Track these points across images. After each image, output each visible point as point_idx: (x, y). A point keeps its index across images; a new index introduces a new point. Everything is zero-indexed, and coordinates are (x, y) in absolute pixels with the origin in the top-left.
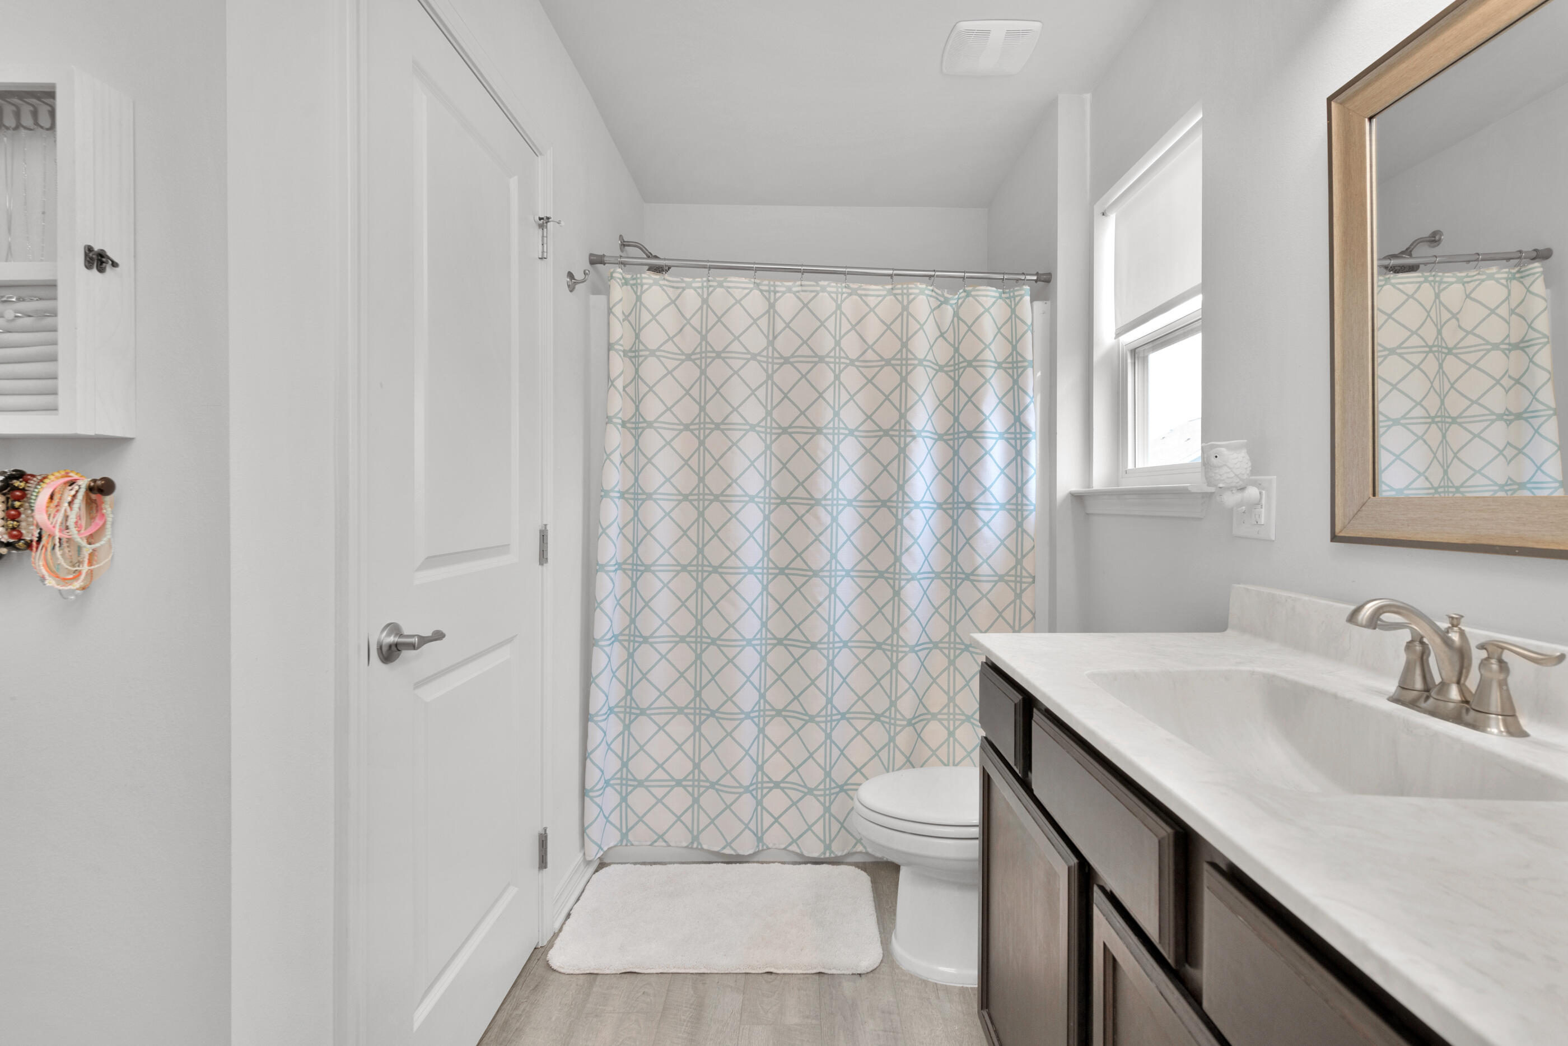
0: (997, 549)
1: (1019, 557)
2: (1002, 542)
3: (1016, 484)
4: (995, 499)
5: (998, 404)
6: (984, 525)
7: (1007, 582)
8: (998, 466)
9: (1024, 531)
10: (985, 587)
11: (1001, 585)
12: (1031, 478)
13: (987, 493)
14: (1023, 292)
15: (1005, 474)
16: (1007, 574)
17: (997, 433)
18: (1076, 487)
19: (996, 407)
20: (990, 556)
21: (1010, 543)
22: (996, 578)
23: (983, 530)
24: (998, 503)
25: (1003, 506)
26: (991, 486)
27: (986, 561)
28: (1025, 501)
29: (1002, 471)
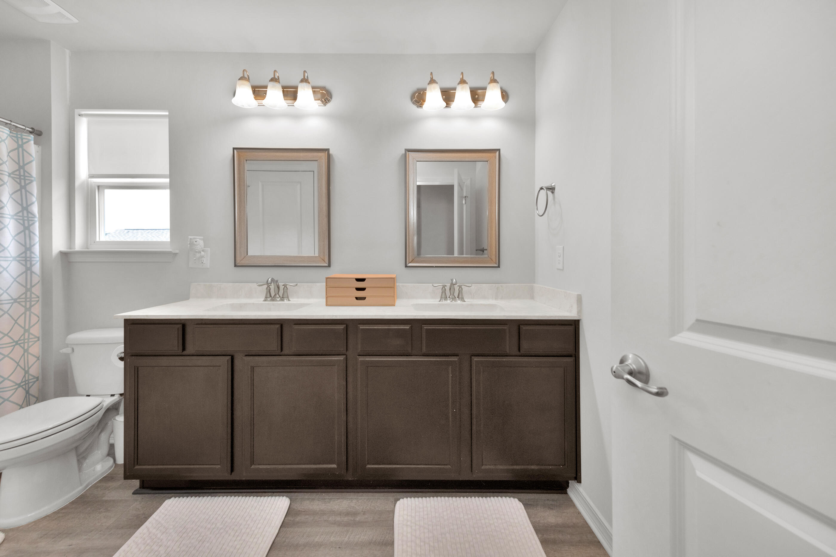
0: (12, 284)
1: (27, 288)
2: (15, 280)
3: (25, 246)
4: (10, 254)
5: (10, 198)
6: (4, 270)
7: (19, 303)
8: (11, 235)
9: (32, 272)
10: (6, 307)
11: (15, 304)
12: (37, 243)
13: (6, 250)
14: (30, 138)
15: (15, 240)
16: (19, 298)
17: (10, 215)
18: (63, 249)
19: (9, 199)
20: (8, 288)
21: (22, 279)
22: (12, 301)
23: (3, 273)
24: (11, 257)
25: (15, 259)
26: (8, 247)
27: (6, 291)
28: (33, 255)
29: (14, 238)
